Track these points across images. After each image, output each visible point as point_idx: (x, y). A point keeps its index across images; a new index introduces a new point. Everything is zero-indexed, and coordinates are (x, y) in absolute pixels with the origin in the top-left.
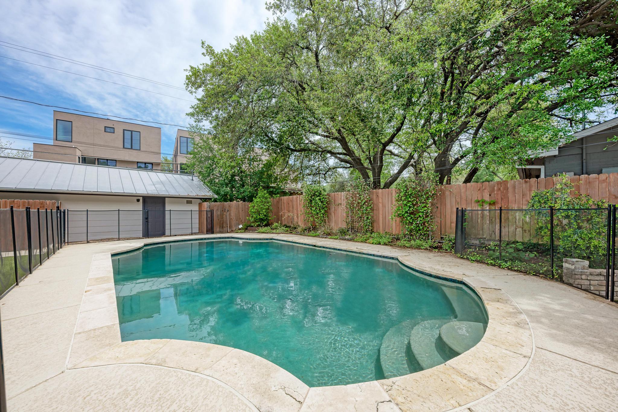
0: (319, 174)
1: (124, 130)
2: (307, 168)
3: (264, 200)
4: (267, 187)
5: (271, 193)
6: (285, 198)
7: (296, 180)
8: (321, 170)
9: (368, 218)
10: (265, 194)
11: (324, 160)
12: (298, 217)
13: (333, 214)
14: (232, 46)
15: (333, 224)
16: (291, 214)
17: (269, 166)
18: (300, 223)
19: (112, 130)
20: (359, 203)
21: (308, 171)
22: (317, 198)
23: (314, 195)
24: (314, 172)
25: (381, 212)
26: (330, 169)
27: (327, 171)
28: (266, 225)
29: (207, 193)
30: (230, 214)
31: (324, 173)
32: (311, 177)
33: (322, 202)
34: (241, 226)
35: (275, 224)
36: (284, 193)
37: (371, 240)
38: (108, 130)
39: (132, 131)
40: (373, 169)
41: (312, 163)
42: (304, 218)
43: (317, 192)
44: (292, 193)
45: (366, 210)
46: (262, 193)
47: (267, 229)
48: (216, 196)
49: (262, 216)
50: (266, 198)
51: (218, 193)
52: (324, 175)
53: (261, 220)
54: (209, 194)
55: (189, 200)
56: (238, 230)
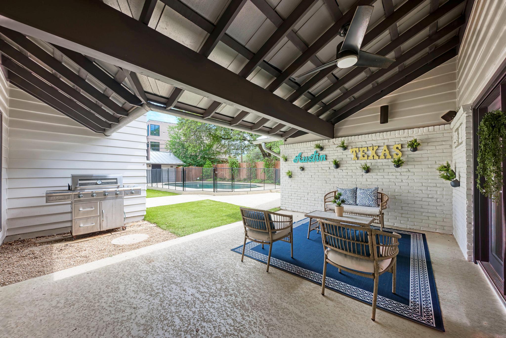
3: (209, 166)
4: (210, 159)
5: (213, 162)
6: (219, 165)
9: (254, 173)
10: (210, 163)
12: (226, 174)
13: (241, 172)
15: (241, 177)
16: (222, 172)
17: (210, 146)
18: (227, 177)
21: (233, 148)
22: (234, 165)
23: (233, 163)
24: (236, 148)
25: (259, 171)
29: (180, 162)
30: (192, 173)
33: (236, 167)
34: (198, 178)
36: (219, 162)
42: (229, 174)
44: (223, 162)
45: (254, 170)
46: (208, 162)
48: (185, 164)
49: (208, 174)
51: (185, 162)
53: (208, 175)
54: (182, 163)
55: (172, 166)
56: (197, 180)
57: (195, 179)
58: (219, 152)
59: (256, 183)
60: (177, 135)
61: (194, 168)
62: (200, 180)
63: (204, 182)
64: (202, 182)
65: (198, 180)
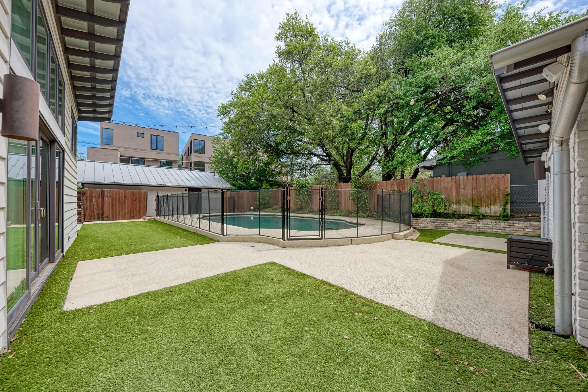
0: (306, 169)
1: (151, 135)
2: (295, 164)
4: (268, 181)
5: (271, 185)
7: (287, 174)
8: (307, 166)
9: (335, 201)
10: (267, 186)
11: (309, 159)
13: (314, 199)
14: (243, 82)
15: (313, 206)
17: (268, 164)
18: (292, 206)
19: (142, 135)
20: (330, 192)
21: (296, 167)
24: (301, 167)
25: (343, 197)
26: (314, 165)
27: (312, 167)
28: (269, 208)
29: (227, 185)
30: (243, 200)
31: (309, 168)
32: (298, 172)
33: (307, 191)
34: (252, 208)
35: (276, 206)
36: (280, 185)
37: (336, 214)
38: (139, 135)
39: (157, 136)
40: (346, 167)
41: (299, 161)
42: (295, 202)
43: (304, 184)
45: (334, 196)
46: (265, 185)
47: (270, 209)
48: (234, 188)
49: (266, 201)
50: (268, 189)
51: (234, 185)
52: (310, 170)
53: (265, 204)
54: (229, 186)
55: (216, 189)
56: (250, 210)
57: (248, 209)
58: (280, 173)
59: (340, 215)
60: (224, 148)
61: (246, 193)
62: (254, 210)
63: (261, 213)
64: (258, 213)
65: (252, 210)
